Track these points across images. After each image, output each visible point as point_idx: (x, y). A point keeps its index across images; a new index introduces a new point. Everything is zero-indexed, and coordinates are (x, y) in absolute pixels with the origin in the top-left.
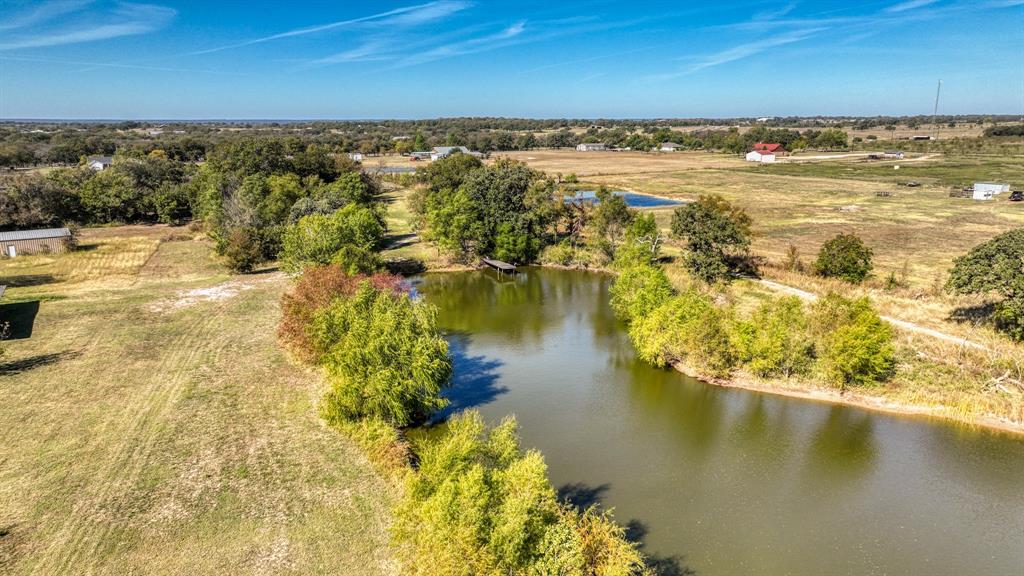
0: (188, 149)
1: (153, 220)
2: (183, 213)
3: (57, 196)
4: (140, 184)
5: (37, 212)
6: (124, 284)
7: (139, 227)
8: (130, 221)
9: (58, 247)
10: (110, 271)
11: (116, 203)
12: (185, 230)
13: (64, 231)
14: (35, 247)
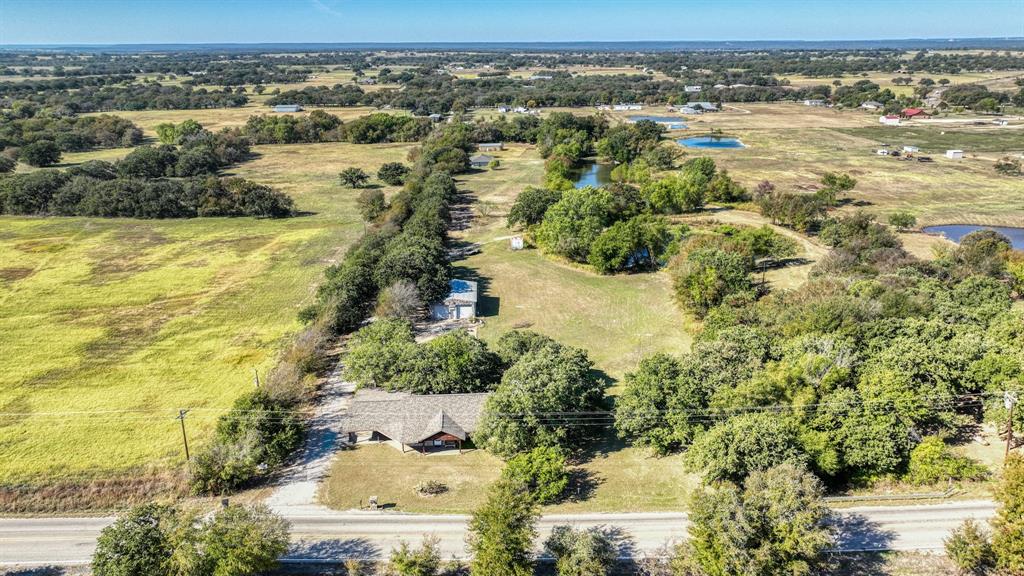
0: (547, 100)
1: (524, 141)
2: (534, 141)
3: (496, 131)
4: (522, 128)
5: (490, 137)
6: (516, 159)
7: (519, 144)
8: (517, 141)
9: (498, 149)
10: (512, 156)
11: (513, 134)
12: (534, 146)
13: (500, 144)
14: (492, 149)
